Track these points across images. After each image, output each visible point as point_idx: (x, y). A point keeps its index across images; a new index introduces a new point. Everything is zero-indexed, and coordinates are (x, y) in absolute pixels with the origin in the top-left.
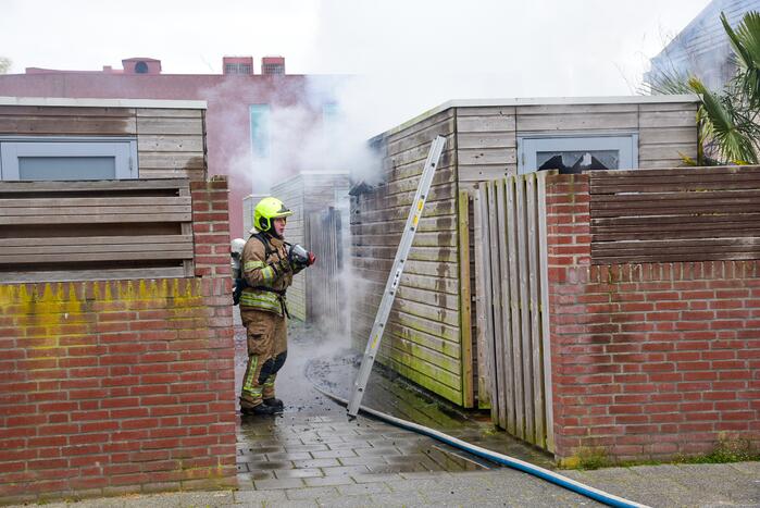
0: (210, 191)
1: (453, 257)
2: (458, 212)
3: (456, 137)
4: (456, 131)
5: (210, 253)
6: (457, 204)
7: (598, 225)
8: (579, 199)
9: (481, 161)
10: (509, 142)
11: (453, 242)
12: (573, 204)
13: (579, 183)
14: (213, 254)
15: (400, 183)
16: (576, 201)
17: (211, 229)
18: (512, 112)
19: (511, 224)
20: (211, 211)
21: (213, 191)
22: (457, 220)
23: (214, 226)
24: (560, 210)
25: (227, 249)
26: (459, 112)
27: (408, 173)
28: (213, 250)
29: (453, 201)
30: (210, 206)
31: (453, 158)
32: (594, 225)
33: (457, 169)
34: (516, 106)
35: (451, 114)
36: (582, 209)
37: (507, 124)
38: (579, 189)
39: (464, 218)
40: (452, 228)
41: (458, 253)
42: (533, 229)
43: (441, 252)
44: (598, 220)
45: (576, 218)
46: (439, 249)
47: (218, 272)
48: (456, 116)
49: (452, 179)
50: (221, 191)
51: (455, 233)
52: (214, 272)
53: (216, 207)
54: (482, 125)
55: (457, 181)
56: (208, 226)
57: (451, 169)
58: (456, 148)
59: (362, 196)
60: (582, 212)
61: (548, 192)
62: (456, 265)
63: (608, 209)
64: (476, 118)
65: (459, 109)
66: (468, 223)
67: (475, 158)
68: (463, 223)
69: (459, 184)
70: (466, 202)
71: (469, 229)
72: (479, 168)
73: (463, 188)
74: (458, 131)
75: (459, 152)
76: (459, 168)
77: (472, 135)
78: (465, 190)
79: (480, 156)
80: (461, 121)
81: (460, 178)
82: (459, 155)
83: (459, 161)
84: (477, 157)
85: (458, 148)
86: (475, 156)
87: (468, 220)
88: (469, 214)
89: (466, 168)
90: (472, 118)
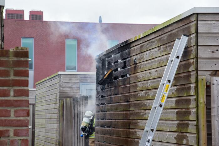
0: (12, 59)
1: (192, 129)
2: (197, 94)
3: (197, 37)
4: (197, 32)
5: (10, 116)
6: (196, 88)
9: (217, 55)
11: (192, 117)
14: (12, 117)
15: (140, 75)
17: (12, 93)
20: (12, 77)
21: (15, 59)
22: (197, 100)
23: (15, 91)
25: (25, 113)
26: (200, 17)
27: (148, 67)
28: (12, 114)
29: (193, 86)
30: (12, 73)
31: (194, 53)
33: (197, 61)
35: (193, 19)
39: (202, 99)
40: (190, 106)
41: (197, 126)
43: (179, 125)
46: (177, 122)
47: (16, 134)
48: (197, 20)
49: (192, 68)
50: (22, 59)
51: (194, 110)
52: (12, 134)
53: (17, 74)
54: (218, 28)
55: (197, 69)
56: (9, 92)
57: (192, 61)
58: (197, 44)
59: (106, 85)
62: (196, 135)
64: (214, 22)
65: (200, 15)
66: (205, 103)
67: (212, 53)
68: (201, 103)
69: (199, 72)
70: (204, 86)
71: (206, 107)
72: (215, 60)
73: (202, 76)
74: (199, 32)
75: (199, 48)
76: (199, 60)
77: (210, 35)
78: (203, 77)
79: (216, 51)
80: (202, 24)
81: (200, 68)
82: (199, 50)
83: (199, 55)
84: (213, 52)
85: (199, 45)
86: (212, 51)
87: (206, 101)
88: (207, 96)
89: (204, 60)
90: (209, 22)
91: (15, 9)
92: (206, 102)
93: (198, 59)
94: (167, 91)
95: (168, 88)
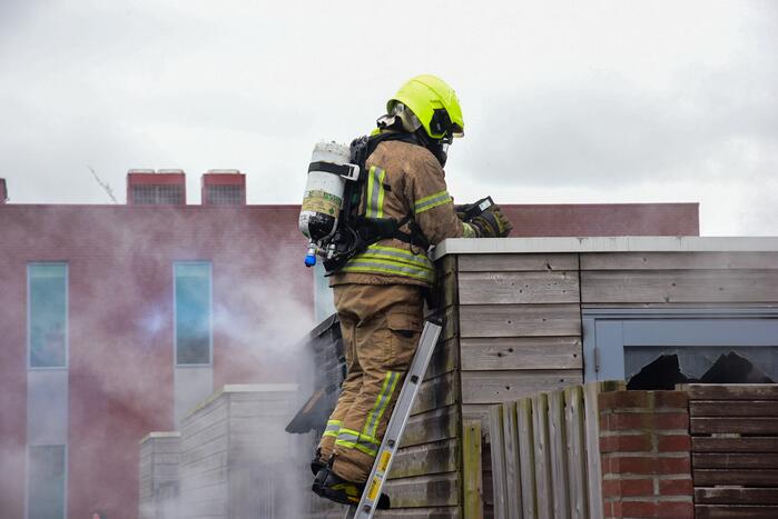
2: (460, 468)
3: (457, 316)
4: (456, 302)
6: (459, 451)
7: (710, 501)
8: (668, 443)
9: (509, 362)
10: (566, 326)
12: (654, 454)
13: (664, 410)
16: (661, 450)
18: (572, 264)
19: (543, 495)
22: (461, 485)
24: (625, 466)
26: (463, 265)
29: (453, 445)
31: (452, 357)
32: (703, 501)
33: (459, 380)
34: (579, 254)
35: (448, 268)
36: (675, 466)
37: (561, 289)
38: (666, 422)
39: (473, 482)
40: (450, 502)
42: (580, 506)
44: (710, 492)
45: (662, 484)
48: (456, 272)
49: (450, 399)
51: (456, 511)
54: (510, 292)
55: (459, 402)
57: (449, 378)
58: (458, 335)
60: (673, 472)
61: (602, 427)
63: (731, 468)
64: (499, 276)
65: (463, 258)
66: (481, 492)
67: (496, 357)
68: (471, 492)
69: (465, 410)
70: (477, 446)
71: (485, 503)
72: (505, 377)
73: (473, 419)
74: (461, 303)
75: (463, 344)
76: (464, 377)
77: (490, 310)
78: (474, 422)
79: (506, 353)
80: (469, 282)
81: (467, 398)
82: (462, 351)
83: (462, 362)
84: (500, 355)
85: (462, 336)
86: (496, 352)
87: (483, 487)
88: (484, 472)
89: (477, 378)
90: (488, 277)
91: (156, 172)
92: (484, 491)
93: (462, 374)
94: (384, 469)
95: (387, 462)
